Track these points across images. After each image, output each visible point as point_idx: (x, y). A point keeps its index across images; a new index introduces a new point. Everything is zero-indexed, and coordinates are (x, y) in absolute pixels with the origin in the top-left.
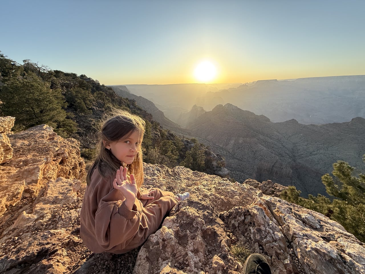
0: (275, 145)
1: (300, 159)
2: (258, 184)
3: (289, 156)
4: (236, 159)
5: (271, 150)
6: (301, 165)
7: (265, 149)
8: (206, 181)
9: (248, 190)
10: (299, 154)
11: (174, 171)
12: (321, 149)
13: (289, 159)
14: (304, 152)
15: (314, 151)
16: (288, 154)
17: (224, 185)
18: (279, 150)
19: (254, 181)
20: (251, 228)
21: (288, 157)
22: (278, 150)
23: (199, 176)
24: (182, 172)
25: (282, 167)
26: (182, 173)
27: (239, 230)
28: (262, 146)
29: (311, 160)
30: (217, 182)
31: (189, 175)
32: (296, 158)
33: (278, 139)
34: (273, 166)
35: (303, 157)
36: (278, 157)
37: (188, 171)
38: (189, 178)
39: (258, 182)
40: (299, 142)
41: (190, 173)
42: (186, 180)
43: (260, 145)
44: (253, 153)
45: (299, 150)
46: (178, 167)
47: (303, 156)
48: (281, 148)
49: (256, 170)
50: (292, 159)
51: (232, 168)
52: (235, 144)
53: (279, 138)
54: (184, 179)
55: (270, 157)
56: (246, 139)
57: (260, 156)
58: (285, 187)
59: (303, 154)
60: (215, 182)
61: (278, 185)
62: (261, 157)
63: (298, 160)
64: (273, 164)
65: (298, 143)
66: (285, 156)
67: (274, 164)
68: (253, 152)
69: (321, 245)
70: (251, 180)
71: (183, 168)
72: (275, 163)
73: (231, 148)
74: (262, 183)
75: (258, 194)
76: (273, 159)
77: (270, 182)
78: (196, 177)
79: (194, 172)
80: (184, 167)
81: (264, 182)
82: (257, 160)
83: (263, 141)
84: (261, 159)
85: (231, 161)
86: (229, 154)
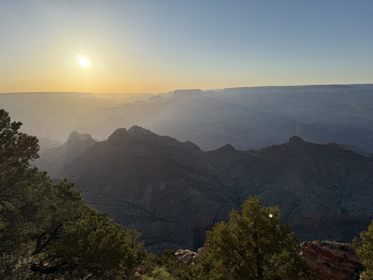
0: (212, 185)
2: (193, 255)
3: (232, 199)
4: (158, 219)
5: (208, 194)
7: (199, 194)
12: (267, 182)
14: (250, 190)
15: (260, 187)
16: (231, 196)
18: (218, 193)
19: (187, 252)
21: (231, 201)
28: (195, 190)
36: (219, 204)
39: (192, 252)
40: (241, 176)
43: (192, 189)
44: (184, 204)
45: (243, 187)
48: (220, 189)
49: (192, 233)
51: (154, 238)
52: (154, 194)
53: (215, 174)
56: (169, 181)
57: (194, 207)
59: (248, 194)
62: (195, 208)
65: (240, 178)
66: (227, 201)
68: (183, 202)
70: (182, 252)
73: (148, 203)
74: (197, 252)
76: (212, 208)
81: (199, 249)
82: (191, 215)
83: (194, 182)
84: (197, 211)
85: (150, 226)
86: (146, 214)
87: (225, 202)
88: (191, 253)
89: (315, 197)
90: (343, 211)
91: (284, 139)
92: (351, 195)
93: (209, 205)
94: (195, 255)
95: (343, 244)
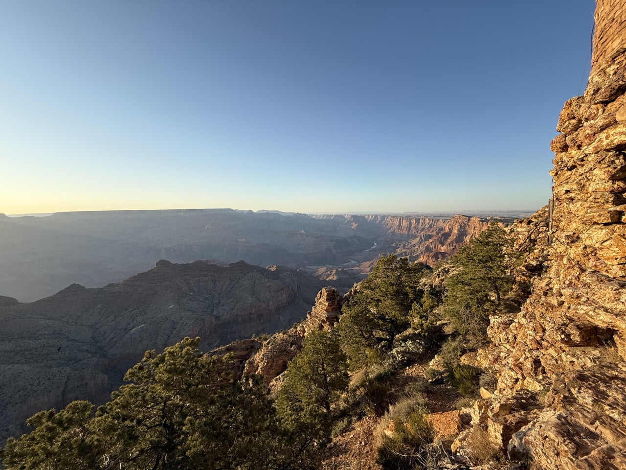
1: (112, 347)
3: (91, 353)
5: (45, 361)
6: (118, 356)
10: (108, 339)
13: (93, 359)
14: (116, 333)
15: (129, 324)
16: (88, 350)
18: (65, 354)
21: (90, 355)
22: (63, 353)
25: (84, 382)
29: (130, 340)
32: (105, 349)
33: (55, 331)
34: (64, 393)
35: (116, 342)
36: (69, 368)
40: (100, 319)
43: (9, 367)
45: (105, 332)
47: (115, 340)
48: (68, 346)
50: (98, 355)
53: (56, 329)
55: (49, 379)
57: (19, 391)
59: (114, 338)
62: (21, 393)
63: (111, 351)
65: (99, 323)
66: (83, 358)
72: (66, 382)
76: (56, 378)
82: (12, 406)
83: (13, 353)
84: (25, 396)
87: (80, 360)
89: (191, 313)
90: (217, 318)
91: (150, 264)
92: (220, 302)
93: (49, 377)
95: (228, 345)
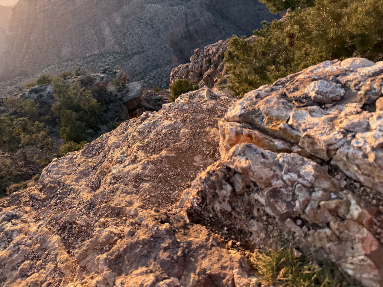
2: (187, 67)
4: (134, 55)
7: (160, 7)
8: (117, 147)
9: (189, 102)
11: (44, 186)
17: (150, 128)
19: (180, 67)
20: (256, 196)
23: (98, 149)
24: (61, 173)
25: (197, 19)
26: (63, 174)
27: (239, 213)
28: (153, 5)
30: (135, 134)
31: (79, 165)
34: (187, 26)
37: (71, 159)
38: (85, 170)
41: (77, 161)
42: (82, 178)
44: (149, 25)
46: (47, 171)
49: (171, 49)
51: (140, 73)
52: (115, 32)
54: (77, 181)
56: (122, 10)
58: (217, 43)
60: (133, 136)
61: (208, 48)
62: (163, 24)
64: (185, 22)
67: (187, 22)
68: (148, 24)
69: (379, 128)
70: (176, 70)
71: (57, 164)
72: (186, 18)
73: (115, 44)
74: (190, 62)
75: (206, 96)
76: (178, 14)
77: (198, 51)
78: (95, 155)
79: (84, 151)
80: (56, 161)
81: (191, 58)
82: (162, 33)
84: (166, 26)
85: (131, 64)
86: (120, 56)
88: (184, 66)
93: (175, 13)
94: (189, 65)
